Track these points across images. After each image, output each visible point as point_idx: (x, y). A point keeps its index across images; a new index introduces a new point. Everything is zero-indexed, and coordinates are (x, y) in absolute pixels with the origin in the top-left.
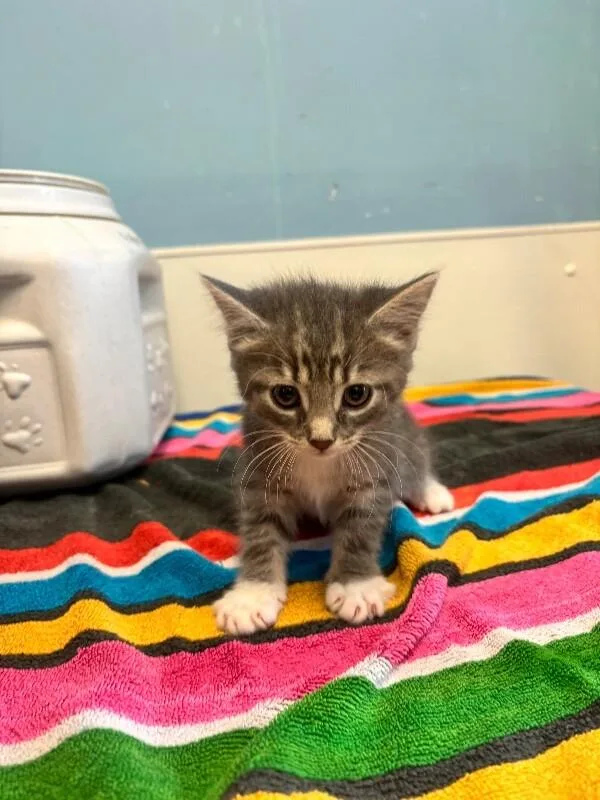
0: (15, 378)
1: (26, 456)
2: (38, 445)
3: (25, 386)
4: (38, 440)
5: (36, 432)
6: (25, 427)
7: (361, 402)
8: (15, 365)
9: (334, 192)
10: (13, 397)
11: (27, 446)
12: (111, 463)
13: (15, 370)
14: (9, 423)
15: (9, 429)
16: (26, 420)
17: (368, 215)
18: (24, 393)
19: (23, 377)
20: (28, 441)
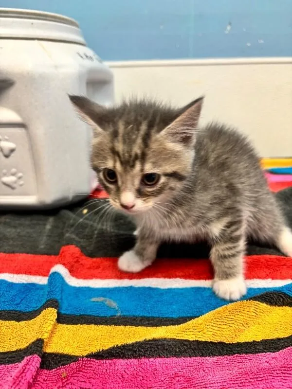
0: (7, 145)
1: (14, 191)
2: (21, 185)
3: (12, 151)
4: (21, 182)
5: (20, 178)
6: (13, 175)
7: (154, 183)
8: (6, 137)
9: (229, 28)
10: (7, 156)
11: (14, 185)
12: (64, 199)
13: (6, 140)
14: (4, 171)
15: (5, 175)
16: (14, 170)
17: (249, 44)
18: (13, 155)
19: (11, 145)
20: (15, 182)
